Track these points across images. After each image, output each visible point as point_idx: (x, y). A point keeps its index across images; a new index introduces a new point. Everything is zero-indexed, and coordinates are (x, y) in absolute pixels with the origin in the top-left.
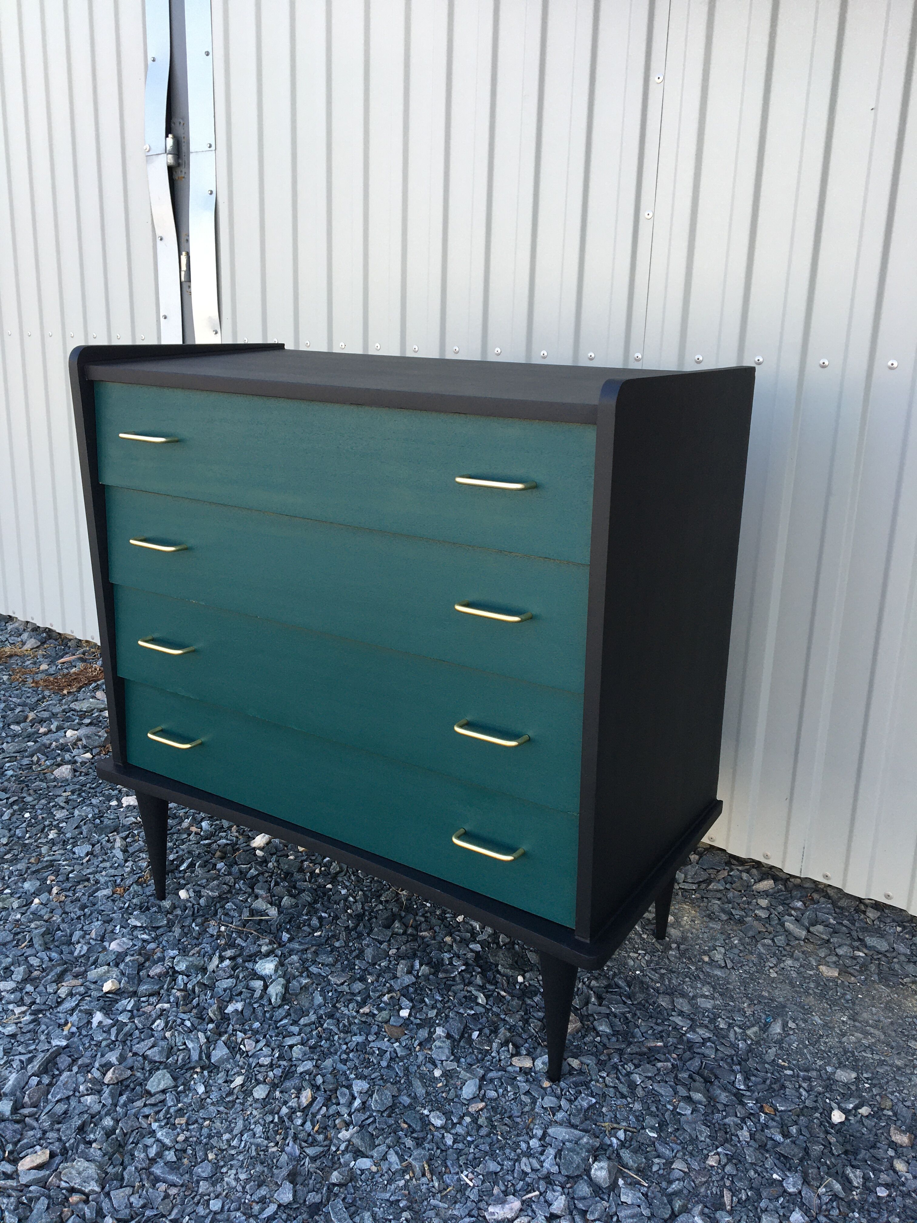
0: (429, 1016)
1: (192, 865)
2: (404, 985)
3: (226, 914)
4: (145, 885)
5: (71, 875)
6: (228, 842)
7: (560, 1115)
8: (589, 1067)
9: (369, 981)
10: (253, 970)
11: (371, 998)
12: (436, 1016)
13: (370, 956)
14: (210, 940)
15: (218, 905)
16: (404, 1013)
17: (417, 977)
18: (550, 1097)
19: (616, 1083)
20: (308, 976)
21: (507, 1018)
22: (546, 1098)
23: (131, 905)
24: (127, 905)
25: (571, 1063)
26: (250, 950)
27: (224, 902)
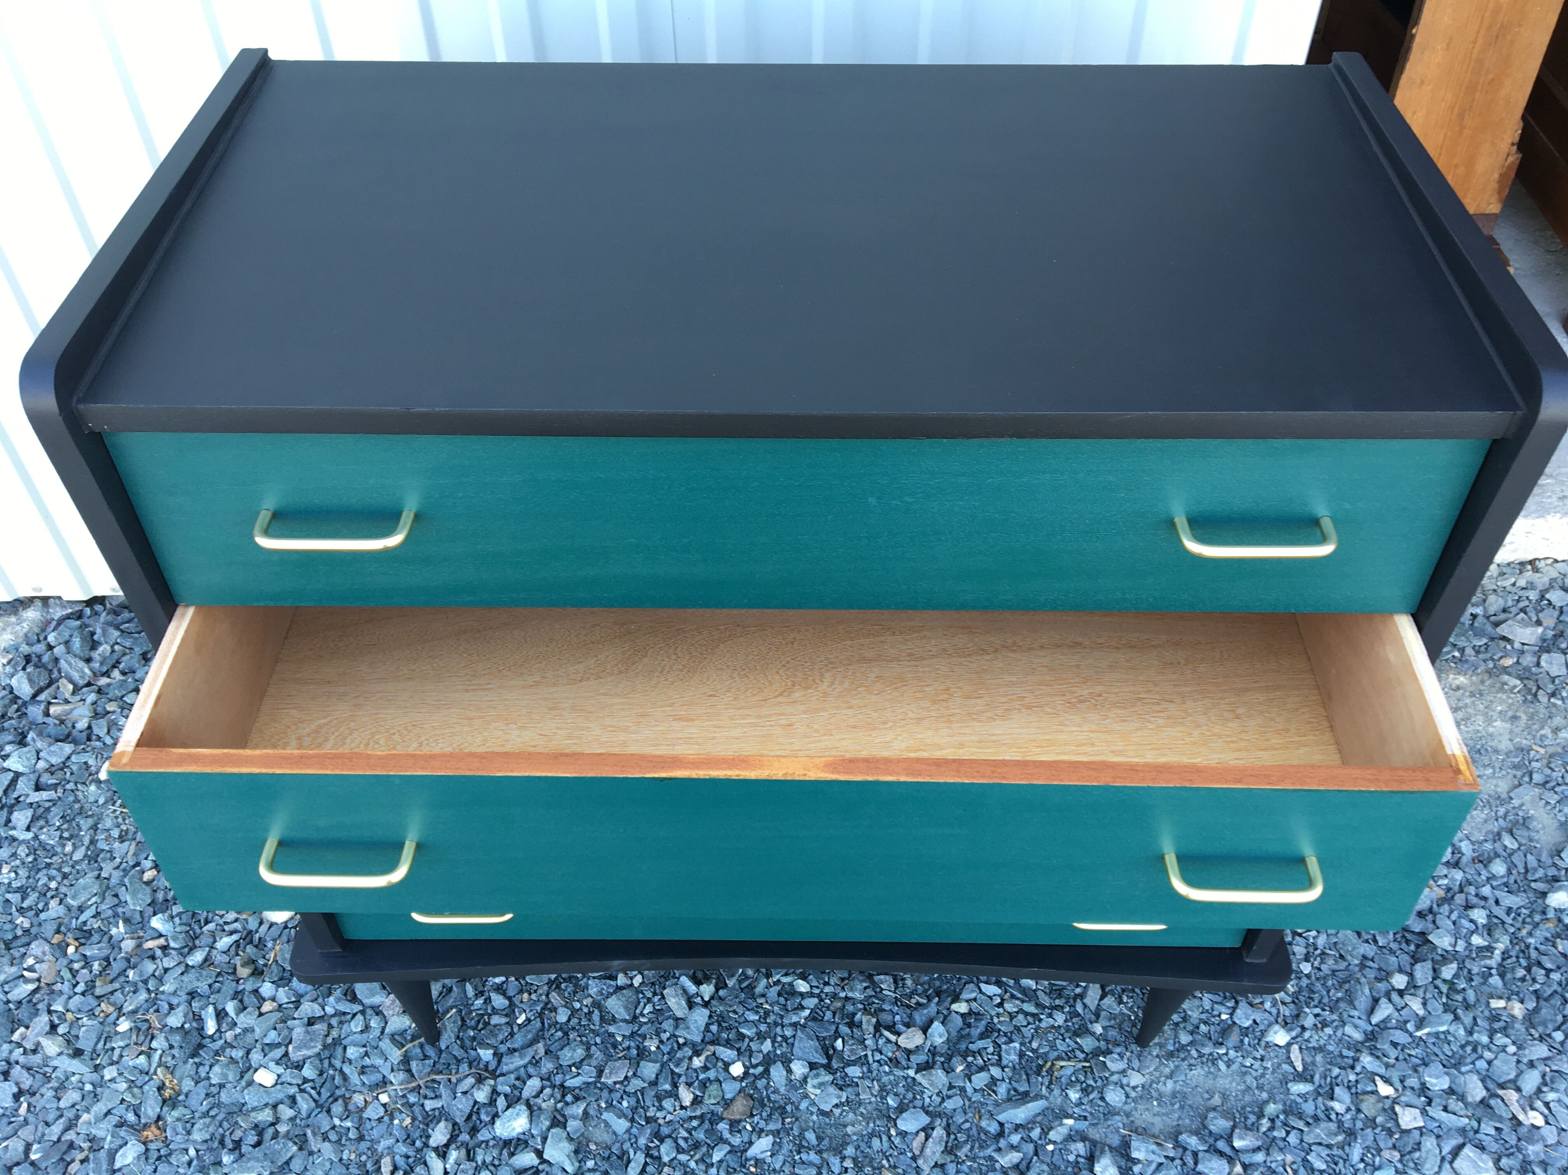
0: (765, 1052)
1: (221, 1015)
2: (702, 1029)
3: (363, 1071)
4: (182, 1098)
5: (33, 1157)
6: (235, 937)
7: (1002, 1089)
8: (979, 1002)
9: (653, 1049)
10: (494, 1138)
11: (680, 1076)
12: (773, 1046)
13: (622, 1010)
14: (382, 1128)
15: (337, 1063)
16: (737, 1069)
17: (706, 1004)
18: (978, 1075)
19: (1018, 1006)
20: (577, 1099)
21: (850, 994)
22: (973, 1077)
23: (198, 1147)
24: (192, 1152)
25: (958, 1010)
26: (461, 1111)
27: (340, 1050)
